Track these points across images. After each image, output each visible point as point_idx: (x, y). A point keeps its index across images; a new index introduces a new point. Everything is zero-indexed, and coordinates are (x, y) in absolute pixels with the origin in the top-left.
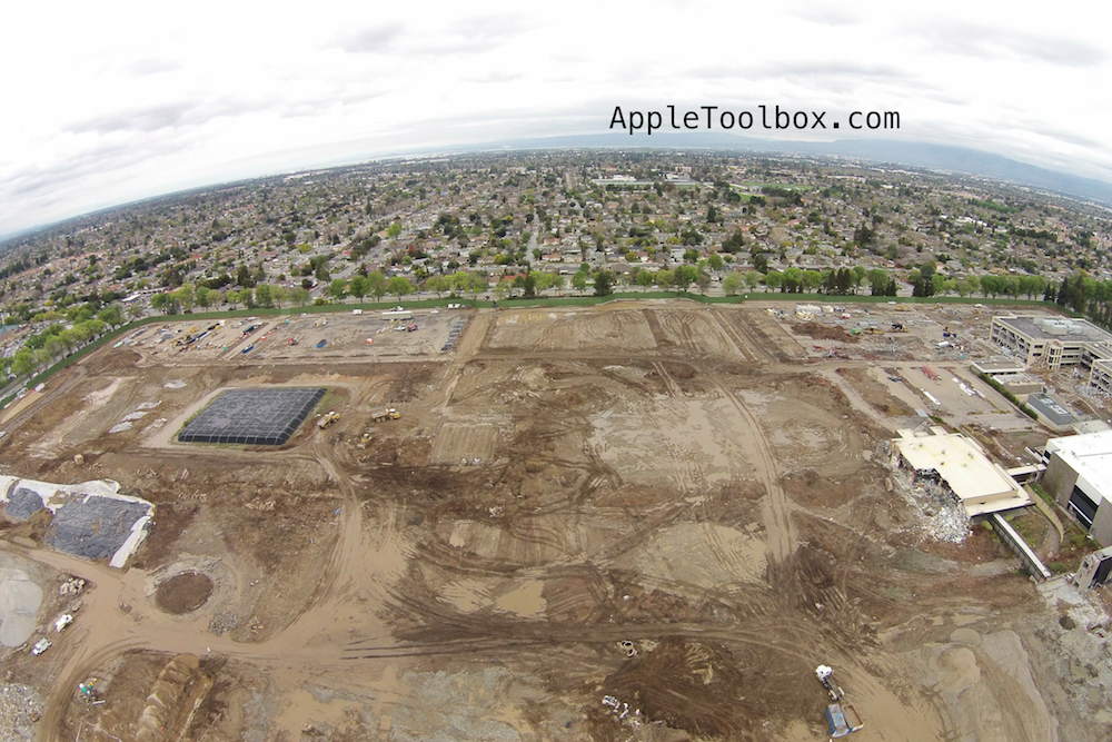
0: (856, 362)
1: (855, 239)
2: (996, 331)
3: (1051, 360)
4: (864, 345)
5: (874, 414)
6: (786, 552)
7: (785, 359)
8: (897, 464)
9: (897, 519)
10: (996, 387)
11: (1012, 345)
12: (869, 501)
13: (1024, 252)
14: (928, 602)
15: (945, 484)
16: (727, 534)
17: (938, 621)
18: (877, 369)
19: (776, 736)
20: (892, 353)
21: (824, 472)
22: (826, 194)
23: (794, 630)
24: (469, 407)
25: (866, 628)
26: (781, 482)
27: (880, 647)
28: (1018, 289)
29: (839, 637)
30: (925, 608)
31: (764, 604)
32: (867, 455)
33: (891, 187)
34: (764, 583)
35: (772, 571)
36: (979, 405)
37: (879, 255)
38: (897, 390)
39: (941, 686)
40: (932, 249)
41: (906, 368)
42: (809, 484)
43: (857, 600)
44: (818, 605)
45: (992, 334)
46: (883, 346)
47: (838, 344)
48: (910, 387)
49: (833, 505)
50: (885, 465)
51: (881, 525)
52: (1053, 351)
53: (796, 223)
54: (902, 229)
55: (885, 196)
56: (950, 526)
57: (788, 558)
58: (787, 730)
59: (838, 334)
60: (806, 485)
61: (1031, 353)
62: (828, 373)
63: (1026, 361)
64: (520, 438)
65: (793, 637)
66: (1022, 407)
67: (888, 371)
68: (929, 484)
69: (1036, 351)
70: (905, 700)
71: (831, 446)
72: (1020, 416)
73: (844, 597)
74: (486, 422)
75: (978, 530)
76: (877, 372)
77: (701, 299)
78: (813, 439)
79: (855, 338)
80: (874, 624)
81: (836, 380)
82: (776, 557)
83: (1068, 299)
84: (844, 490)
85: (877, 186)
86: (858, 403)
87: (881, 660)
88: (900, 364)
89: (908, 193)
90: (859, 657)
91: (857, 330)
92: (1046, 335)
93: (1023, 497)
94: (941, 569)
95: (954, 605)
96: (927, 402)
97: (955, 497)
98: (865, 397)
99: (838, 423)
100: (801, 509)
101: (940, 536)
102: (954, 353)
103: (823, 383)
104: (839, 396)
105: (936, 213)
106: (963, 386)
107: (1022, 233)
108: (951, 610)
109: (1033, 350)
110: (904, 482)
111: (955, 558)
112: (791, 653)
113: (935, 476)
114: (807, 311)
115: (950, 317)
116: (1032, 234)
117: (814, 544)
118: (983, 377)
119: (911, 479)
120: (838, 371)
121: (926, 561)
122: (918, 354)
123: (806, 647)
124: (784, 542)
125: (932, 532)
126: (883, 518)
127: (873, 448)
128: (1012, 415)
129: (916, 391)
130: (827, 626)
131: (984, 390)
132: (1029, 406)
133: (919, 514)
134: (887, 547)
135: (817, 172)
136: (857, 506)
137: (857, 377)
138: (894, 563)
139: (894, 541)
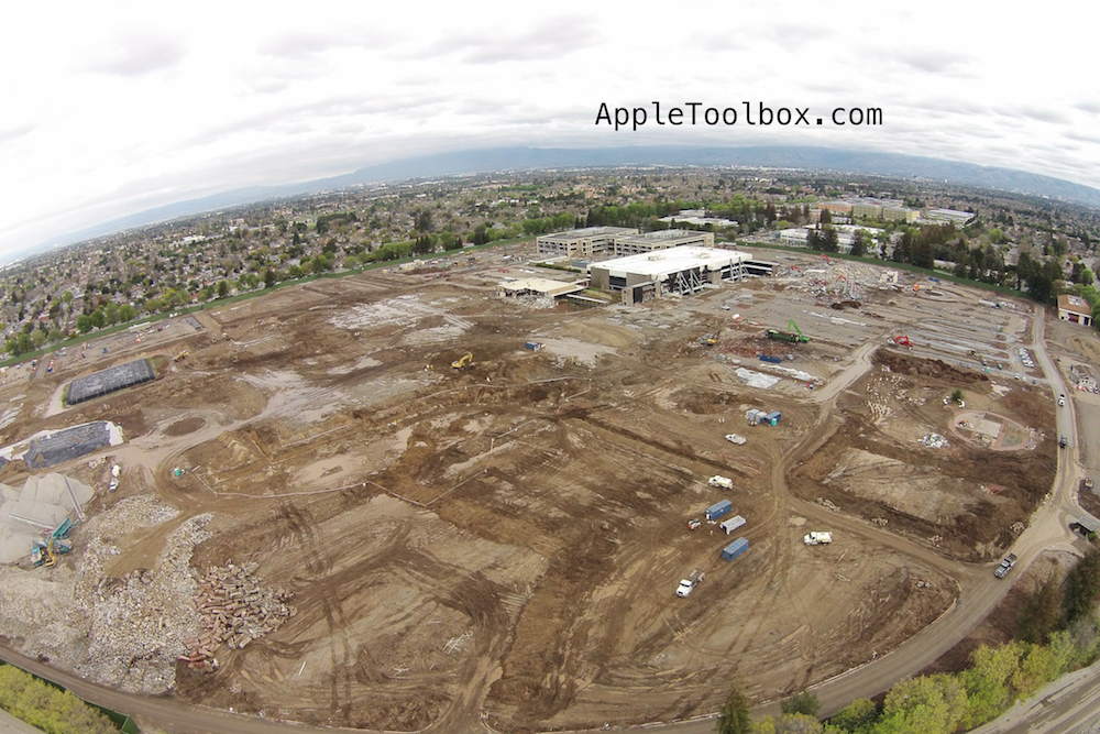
0: (454, 276)
2: (541, 246)
3: (584, 249)
4: (455, 270)
5: (479, 288)
7: (411, 284)
8: (504, 295)
9: (516, 309)
10: (548, 267)
11: (554, 249)
12: (497, 308)
13: (554, 209)
15: (535, 292)
16: (438, 329)
17: (557, 324)
18: (470, 276)
20: (475, 269)
21: (468, 306)
22: (373, 210)
23: (492, 338)
24: (251, 338)
25: (524, 331)
26: (448, 313)
27: (535, 333)
28: (552, 224)
29: (515, 335)
30: (547, 323)
31: (473, 337)
32: (486, 298)
33: (424, 195)
34: (467, 334)
35: (467, 331)
36: (541, 275)
37: (439, 233)
38: (485, 280)
39: (571, 333)
40: (476, 222)
41: (488, 272)
42: (463, 310)
43: (514, 328)
44: (498, 332)
45: (539, 248)
46: (468, 268)
47: (439, 273)
48: (495, 277)
49: (480, 312)
50: (498, 297)
52: (584, 244)
53: (362, 231)
55: (423, 202)
56: (545, 303)
57: (471, 327)
58: (514, 353)
59: (435, 270)
60: (461, 310)
61: (569, 249)
62: (442, 282)
63: (566, 254)
64: (296, 336)
65: (494, 339)
66: (570, 270)
67: (476, 275)
68: (526, 295)
69: (573, 247)
70: (559, 339)
71: (464, 299)
72: (569, 273)
73: (507, 328)
74: (267, 339)
75: (560, 302)
77: (335, 276)
78: (453, 300)
79: (448, 269)
80: (527, 330)
81: (448, 283)
82: (466, 328)
83: (595, 221)
84: (482, 308)
86: (466, 287)
87: (539, 335)
88: (483, 272)
89: (441, 195)
90: (528, 336)
91: (446, 266)
92: (579, 237)
94: (548, 315)
97: (542, 294)
98: (470, 284)
99: (461, 293)
100: (465, 316)
101: (542, 307)
102: (515, 262)
103: (442, 285)
104: (455, 287)
105: (472, 203)
106: (527, 271)
107: (550, 199)
109: (570, 247)
110: (513, 300)
111: (553, 312)
113: (528, 291)
114: (408, 266)
115: (506, 249)
116: (561, 197)
117: (480, 322)
118: (539, 265)
119: (515, 296)
120: (447, 280)
121: (539, 315)
122: (491, 267)
123: (502, 339)
124: (468, 325)
125: (537, 307)
126: (508, 311)
127: (487, 296)
128: (564, 274)
129: (498, 278)
130: (506, 334)
131: (540, 269)
132: (573, 268)
133: (526, 304)
134: (517, 316)
135: (354, 198)
136: (492, 310)
137: (462, 281)
138: (524, 318)
139: (520, 314)
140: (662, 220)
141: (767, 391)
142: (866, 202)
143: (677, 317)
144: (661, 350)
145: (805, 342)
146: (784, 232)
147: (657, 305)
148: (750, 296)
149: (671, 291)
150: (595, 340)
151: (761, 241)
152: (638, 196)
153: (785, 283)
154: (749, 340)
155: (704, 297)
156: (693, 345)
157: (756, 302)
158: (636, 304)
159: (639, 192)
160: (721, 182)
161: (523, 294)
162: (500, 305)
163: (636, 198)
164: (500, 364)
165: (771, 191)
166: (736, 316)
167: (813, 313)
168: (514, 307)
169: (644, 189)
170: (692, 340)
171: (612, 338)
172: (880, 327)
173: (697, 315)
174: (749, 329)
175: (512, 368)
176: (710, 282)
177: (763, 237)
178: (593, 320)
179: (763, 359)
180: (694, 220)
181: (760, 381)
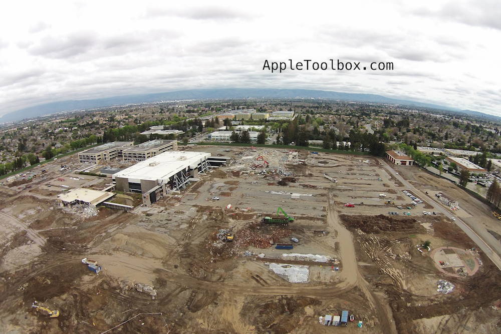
0: (34, 187)
1: (19, 150)
2: (81, 158)
3: (105, 158)
4: (34, 181)
5: (47, 198)
6: (44, 243)
8: (63, 205)
9: (72, 219)
10: (87, 174)
11: (88, 160)
12: (60, 219)
13: (85, 132)
14: (98, 231)
15: (82, 202)
17: (104, 234)
18: (42, 186)
19: (81, 283)
20: (45, 180)
21: (41, 218)
23: (62, 258)
25: (82, 247)
26: (30, 227)
27: (91, 248)
28: (85, 142)
29: (76, 252)
30: (97, 234)
31: (48, 257)
32: (52, 208)
33: (27, 128)
34: (43, 253)
35: (43, 249)
36: (83, 181)
37: (29, 152)
38: (51, 189)
39: (118, 246)
40: (48, 143)
41: (52, 182)
42: (38, 223)
43: (74, 242)
44: (64, 249)
45: (80, 160)
46: (42, 179)
47: (26, 184)
48: (56, 186)
49: (49, 225)
50: (59, 208)
51: (68, 223)
52: (105, 155)
54: (35, 140)
56: (91, 212)
57: (46, 244)
58: (83, 279)
59: (24, 182)
60: (37, 224)
62: (27, 193)
63: (95, 163)
65: (63, 259)
66: (100, 176)
67: (46, 185)
68: (77, 205)
69: (99, 158)
70: (110, 254)
71: (39, 211)
72: (100, 178)
73: (70, 244)
75: (101, 209)
76: (43, 187)
78: (32, 212)
79: (31, 180)
80: (84, 244)
81: (30, 194)
82: (42, 245)
83: (107, 138)
84: (50, 220)
85: (22, 129)
86: (40, 197)
87: (94, 250)
88: (49, 181)
90: (86, 253)
91: (30, 178)
92: (101, 151)
93: (111, 194)
94: (95, 224)
95: (106, 228)
96: (64, 188)
97: (87, 204)
98: (42, 194)
99: (37, 205)
100: (40, 231)
101: (89, 216)
102: (67, 172)
103: (27, 196)
104: (34, 198)
106: (74, 179)
107: (83, 126)
108: (106, 230)
109: (97, 158)
110: (68, 209)
111: (98, 220)
112: (65, 263)
113: (77, 202)
115: (62, 161)
116: (88, 124)
117: (50, 237)
118: (81, 173)
119: (70, 207)
120: (30, 191)
121: (89, 224)
122: (54, 176)
123: (68, 259)
124: (41, 241)
125: (86, 216)
126: (67, 221)
127: (53, 206)
128: (97, 179)
129: (59, 186)
130: (70, 252)
131: (83, 177)
132: (102, 174)
133: (78, 214)
134: (74, 227)
136: (57, 222)
137: (37, 191)
138: (79, 229)
139: (75, 224)
140: (142, 133)
141: (309, 284)
142: (240, 112)
143: (187, 213)
144: (197, 256)
145: (292, 221)
146: (213, 134)
147: (167, 202)
148: (223, 184)
149: (172, 189)
150: (140, 252)
151: (201, 141)
152: (125, 120)
153: (237, 170)
154: (252, 227)
155: (194, 190)
156: (218, 245)
157: (231, 189)
158: (155, 205)
159: (125, 118)
160: (162, 110)
161: (75, 204)
162: (61, 215)
163: (124, 122)
164: (75, 296)
165: (189, 112)
166: (229, 206)
167: (273, 192)
168: (70, 216)
169: (127, 117)
170: (215, 239)
171: (152, 248)
172: (322, 195)
173: (201, 210)
174: (246, 217)
175: (86, 303)
176: (192, 177)
177: (200, 138)
178: (130, 228)
179: (278, 248)
180: (160, 132)
181: (298, 275)
